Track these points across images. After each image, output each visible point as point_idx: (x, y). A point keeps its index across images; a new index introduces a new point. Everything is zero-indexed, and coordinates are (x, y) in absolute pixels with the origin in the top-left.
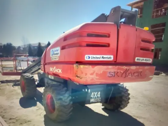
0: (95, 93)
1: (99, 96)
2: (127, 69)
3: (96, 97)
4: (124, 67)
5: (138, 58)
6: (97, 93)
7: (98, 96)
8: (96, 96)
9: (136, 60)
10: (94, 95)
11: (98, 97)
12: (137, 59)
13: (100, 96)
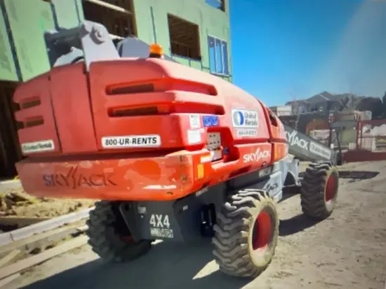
0: (157, 216)
1: (168, 224)
2: (72, 168)
3: (162, 226)
4: (66, 163)
5: (109, 138)
6: (161, 216)
7: (165, 224)
8: (160, 223)
9: (104, 145)
10: (157, 221)
11: (165, 227)
12: (107, 141)
13: (170, 226)
